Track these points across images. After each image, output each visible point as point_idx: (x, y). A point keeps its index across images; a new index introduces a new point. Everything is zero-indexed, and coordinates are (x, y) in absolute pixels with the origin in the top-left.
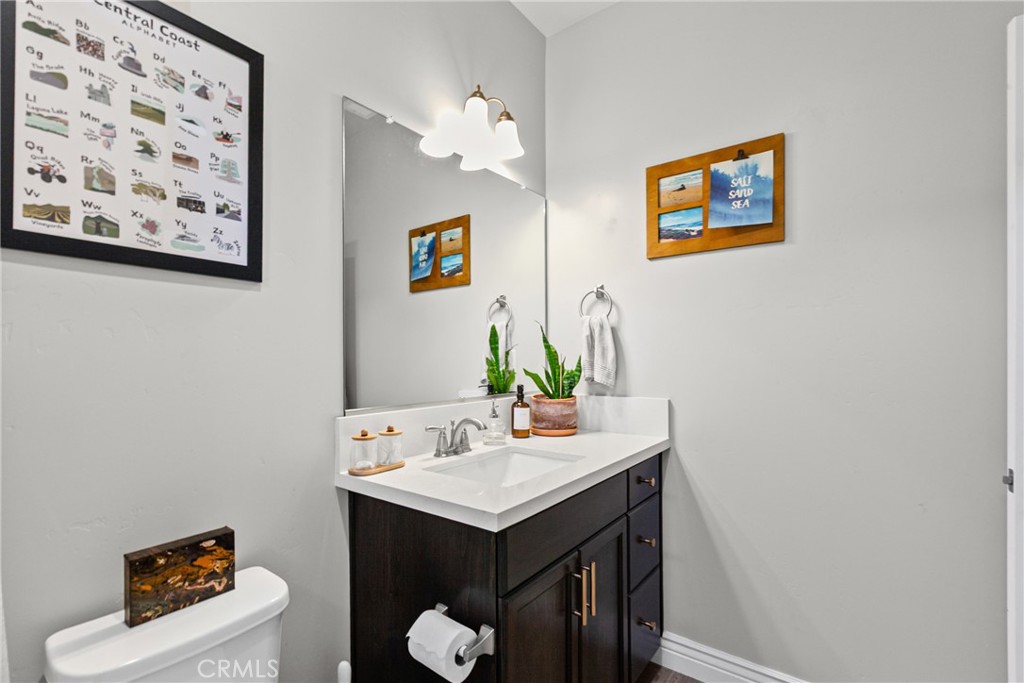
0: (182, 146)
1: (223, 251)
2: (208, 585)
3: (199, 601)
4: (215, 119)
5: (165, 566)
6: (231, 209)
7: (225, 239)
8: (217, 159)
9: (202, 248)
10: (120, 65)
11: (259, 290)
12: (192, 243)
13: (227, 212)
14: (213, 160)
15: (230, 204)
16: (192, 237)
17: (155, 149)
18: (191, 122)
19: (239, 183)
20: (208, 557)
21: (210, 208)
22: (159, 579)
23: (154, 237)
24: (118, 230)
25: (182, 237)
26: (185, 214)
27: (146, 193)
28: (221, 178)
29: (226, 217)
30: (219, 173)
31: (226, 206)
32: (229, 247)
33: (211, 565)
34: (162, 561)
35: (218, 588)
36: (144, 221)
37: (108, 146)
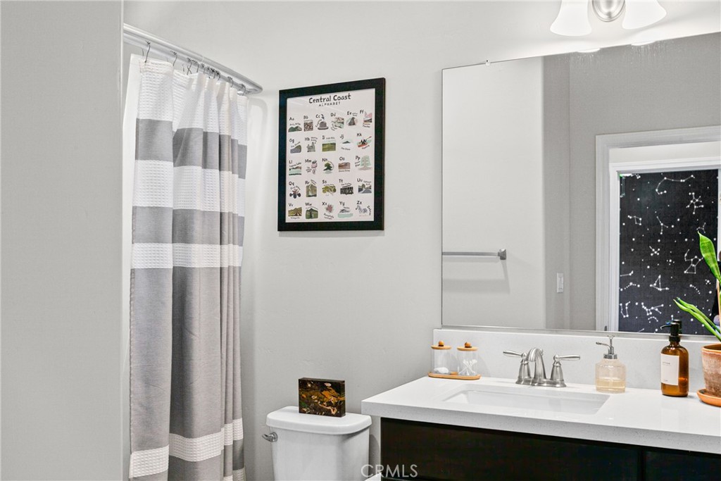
0: (343, 159)
1: (362, 214)
2: (328, 408)
3: (324, 415)
4: (358, 134)
5: (311, 388)
6: (366, 187)
7: (363, 207)
8: (359, 158)
9: (352, 215)
10: (319, 129)
11: (384, 235)
12: (347, 213)
13: (364, 189)
14: (357, 161)
15: (365, 184)
16: (347, 210)
17: (331, 166)
18: (347, 142)
19: (370, 168)
20: (327, 392)
21: (356, 190)
22: (309, 394)
23: (331, 214)
24: (317, 214)
25: (342, 211)
26: (345, 197)
27: (328, 191)
28: (361, 169)
29: (364, 193)
30: (360, 167)
31: (363, 185)
32: (365, 211)
33: (329, 397)
34: (309, 385)
35: (333, 413)
36: (327, 206)
37: (314, 172)
